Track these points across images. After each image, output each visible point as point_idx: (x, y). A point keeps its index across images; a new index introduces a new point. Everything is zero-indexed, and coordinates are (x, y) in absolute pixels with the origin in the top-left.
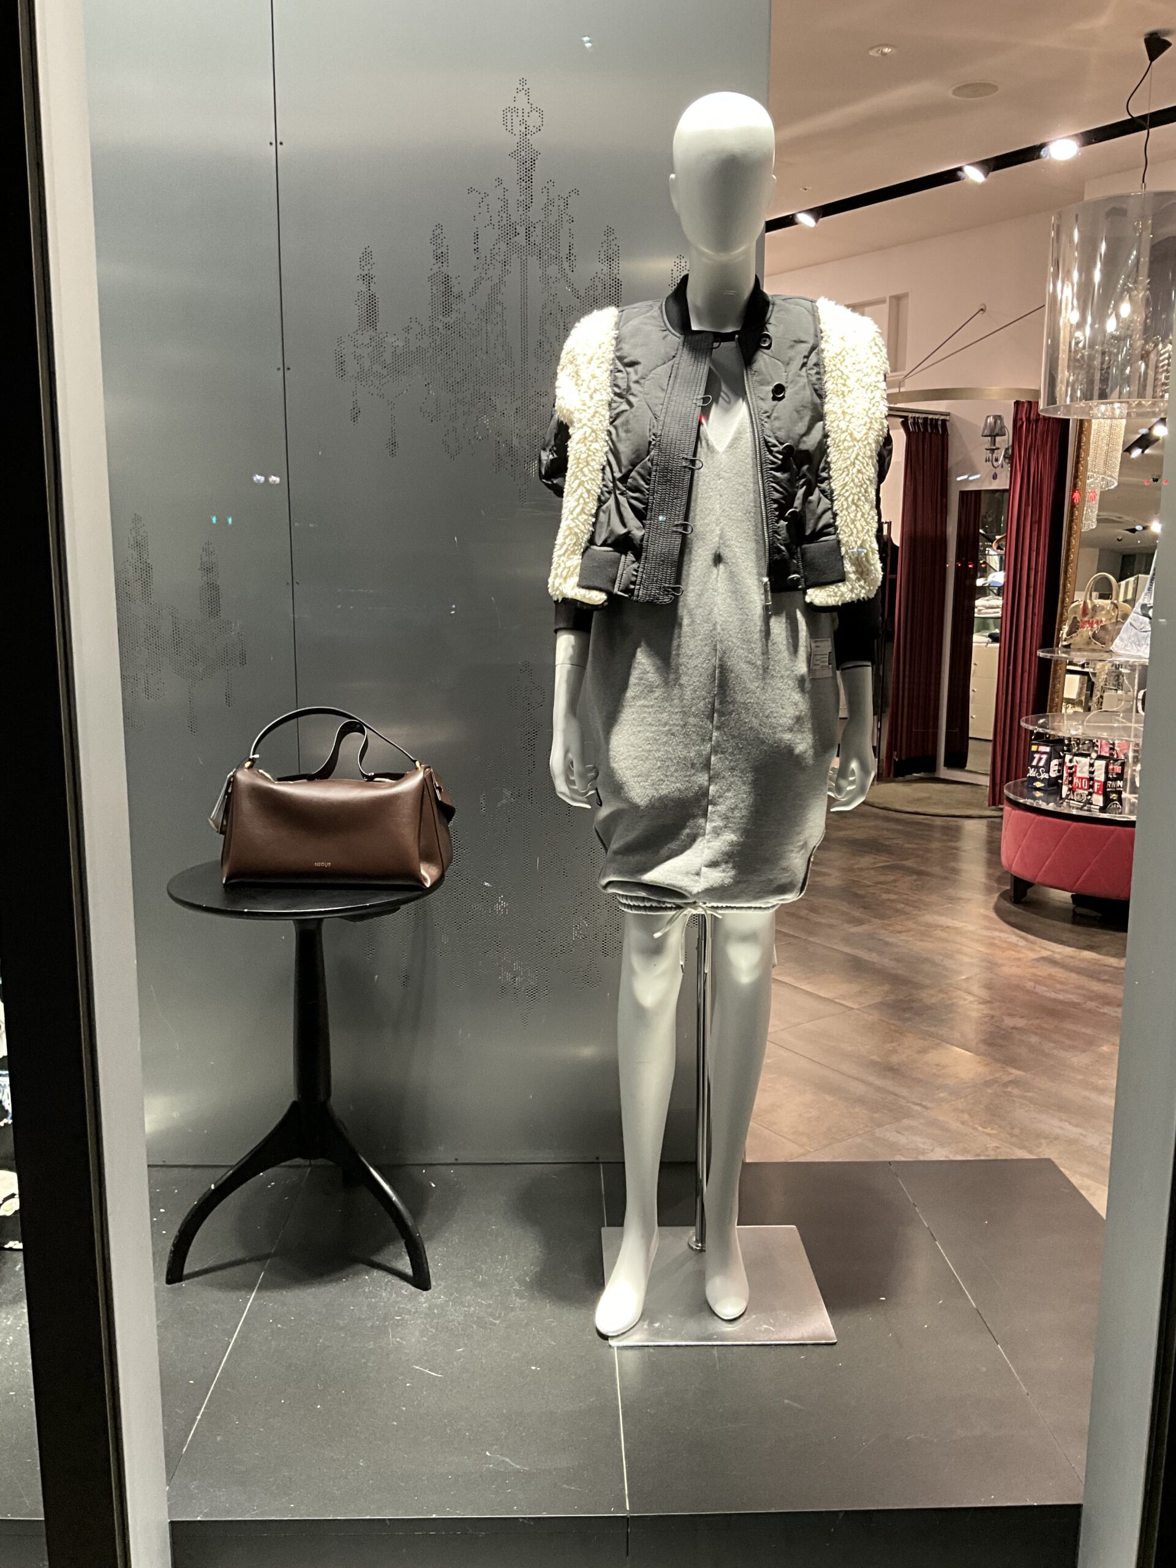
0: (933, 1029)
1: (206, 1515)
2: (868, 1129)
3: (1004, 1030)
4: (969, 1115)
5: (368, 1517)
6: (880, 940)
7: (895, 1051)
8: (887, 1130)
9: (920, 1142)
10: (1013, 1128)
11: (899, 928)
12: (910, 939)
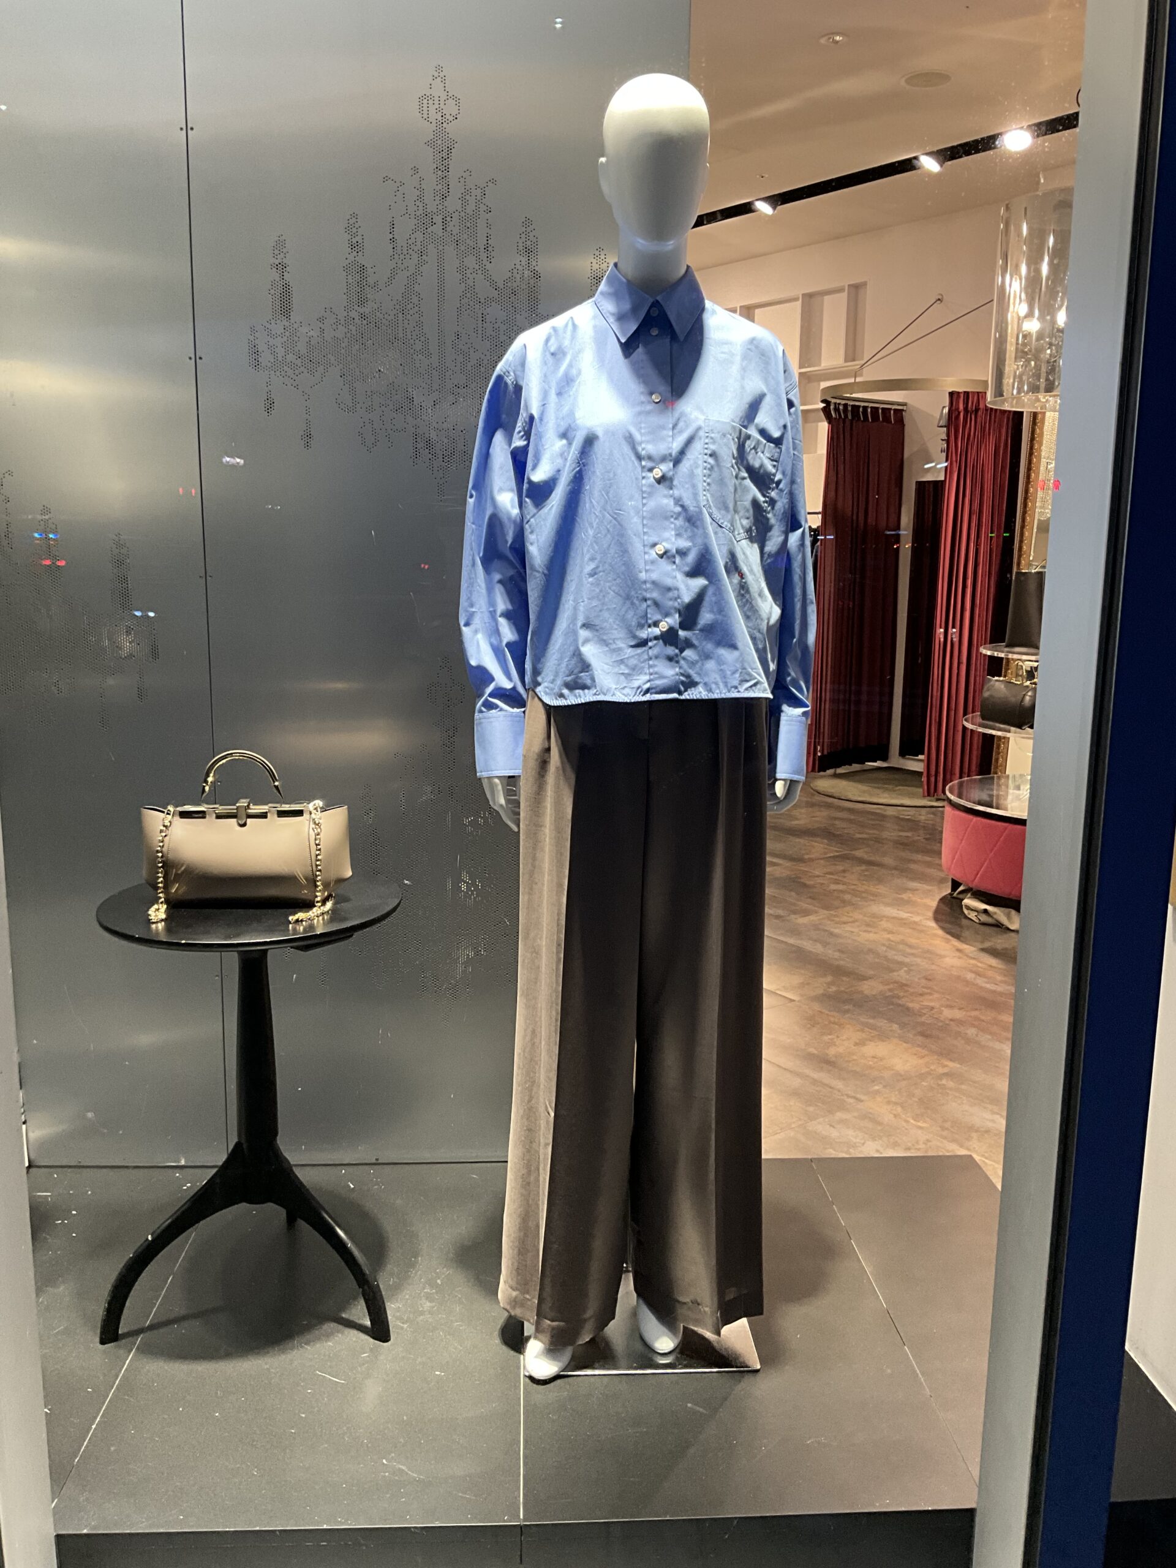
0: (871, 1021)
1: (95, 1528)
2: (800, 1123)
3: (942, 1021)
4: (902, 1107)
5: (258, 1528)
6: (827, 931)
7: (832, 1043)
8: (819, 1123)
9: (850, 1134)
10: (945, 1121)
11: (845, 919)
12: (855, 930)
